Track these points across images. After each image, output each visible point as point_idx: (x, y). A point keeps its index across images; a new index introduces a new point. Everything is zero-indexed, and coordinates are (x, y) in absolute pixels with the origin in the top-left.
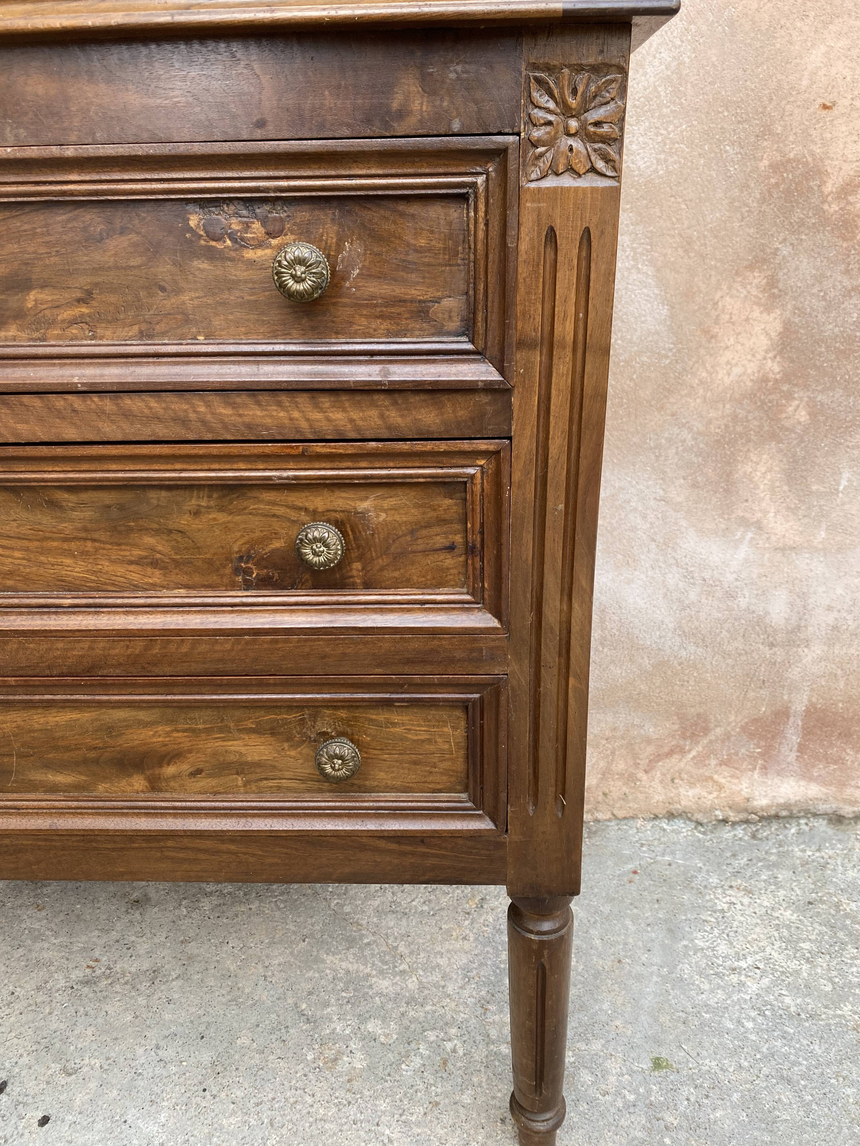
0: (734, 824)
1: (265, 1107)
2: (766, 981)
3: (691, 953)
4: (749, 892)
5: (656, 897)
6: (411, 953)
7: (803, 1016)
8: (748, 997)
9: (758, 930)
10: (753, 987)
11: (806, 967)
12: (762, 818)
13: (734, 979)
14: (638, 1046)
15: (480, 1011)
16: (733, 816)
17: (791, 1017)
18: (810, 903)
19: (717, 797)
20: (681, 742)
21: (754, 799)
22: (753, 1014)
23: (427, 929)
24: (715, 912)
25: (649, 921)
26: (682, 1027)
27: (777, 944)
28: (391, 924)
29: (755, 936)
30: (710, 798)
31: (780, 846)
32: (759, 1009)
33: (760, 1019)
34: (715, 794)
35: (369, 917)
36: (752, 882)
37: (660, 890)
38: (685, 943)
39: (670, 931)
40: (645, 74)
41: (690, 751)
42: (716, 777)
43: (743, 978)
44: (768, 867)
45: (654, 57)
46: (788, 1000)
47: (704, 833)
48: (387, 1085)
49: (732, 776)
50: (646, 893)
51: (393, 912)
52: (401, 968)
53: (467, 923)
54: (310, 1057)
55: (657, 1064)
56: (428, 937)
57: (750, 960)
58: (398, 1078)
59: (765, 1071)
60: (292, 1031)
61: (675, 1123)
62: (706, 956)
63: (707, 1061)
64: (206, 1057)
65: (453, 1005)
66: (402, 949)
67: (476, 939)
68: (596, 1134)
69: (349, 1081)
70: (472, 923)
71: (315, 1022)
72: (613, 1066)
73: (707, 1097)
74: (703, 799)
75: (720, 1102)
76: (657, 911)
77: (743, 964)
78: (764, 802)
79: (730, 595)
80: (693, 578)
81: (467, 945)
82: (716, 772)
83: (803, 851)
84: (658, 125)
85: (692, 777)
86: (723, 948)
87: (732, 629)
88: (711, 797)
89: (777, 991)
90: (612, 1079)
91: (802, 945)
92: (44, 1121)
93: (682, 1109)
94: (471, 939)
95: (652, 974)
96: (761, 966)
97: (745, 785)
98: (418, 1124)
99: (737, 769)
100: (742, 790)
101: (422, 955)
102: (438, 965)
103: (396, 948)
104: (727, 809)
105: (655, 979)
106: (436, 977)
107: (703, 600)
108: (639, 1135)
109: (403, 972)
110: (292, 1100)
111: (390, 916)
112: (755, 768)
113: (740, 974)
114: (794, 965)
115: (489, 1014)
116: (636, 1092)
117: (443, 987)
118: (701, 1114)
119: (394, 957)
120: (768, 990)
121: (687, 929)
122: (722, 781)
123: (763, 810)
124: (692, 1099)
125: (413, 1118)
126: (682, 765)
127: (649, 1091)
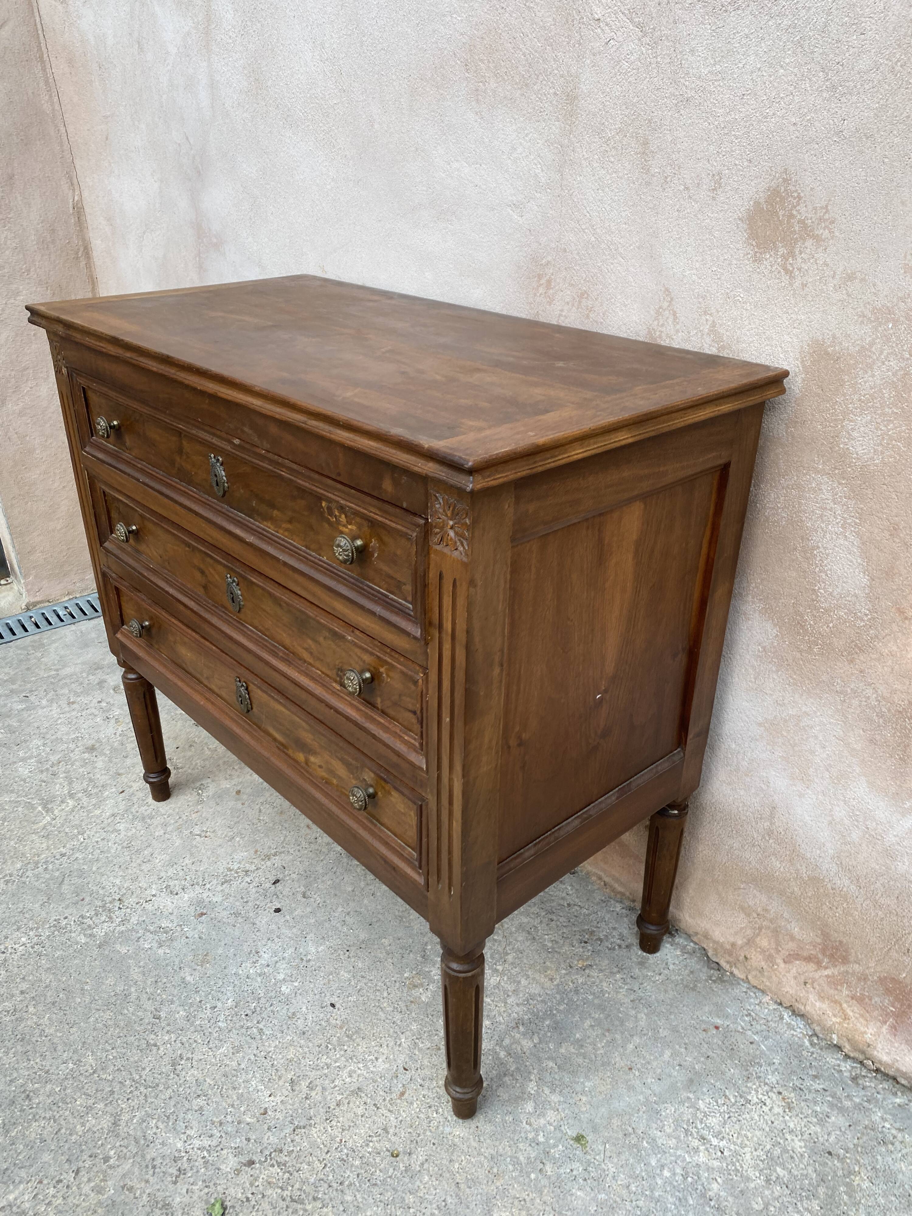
0: (847, 1057)
1: (365, 981)
2: (716, 1164)
3: (686, 1105)
4: (789, 1107)
5: (710, 1053)
6: (512, 963)
7: (712, 1203)
8: (688, 1159)
9: (758, 1133)
10: (702, 1158)
11: (761, 1182)
12: (877, 1071)
13: (696, 1143)
14: (579, 1120)
15: (513, 1025)
16: (847, 1048)
17: (703, 1195)
18: (830, 1153)
19: (840, 1023)
20: (820, 956)
21: (875, 1048)
22: (679, 1171)
23: (536, 957)
24: (741, 1097)
25: (683, 1063)
26: (621, 1135)
27: (760, 1153)
28: (520, 938)
29: (749, 1135)
30: (832, 1020)
31: (868, 1101)
32: (687, 1173)
33: (679, 1178)
34: (838, 1020)
35: (512, 925)
36: (803, 1104)
37: (719, 1052)
38: (691, 1096)
39: (691, 1081)
40: (873, 376)
41: (826, 968)
42: (845, 1005)
43: (702, 1148)
44: (831, 1105)
45: (883, 363)
46: (715, 1186)
47: (812, 1044)
48: (427, 1019)
49: (862, 1016)
50: (706, 1046)
51: (529, 933)
52: (498, 967)
53: (563, 972)
54: (406, 975)
55: (579, 1139)
56: (532, 962)
57: (722, 1144)
58: (435, 1020)
59: (641, 1203)
60: (411, 955)
61: (549, 1173)
62: (695, 1115)
63: (610, 1165)
64: (363, 936)
65: (503, 1009)
66: (510, 958)
67: (558, 985)
68: (499, 1137)
69: (412, 1002)
70: (567, 974)
71: (426, 959)
72: (551, 1115)
73: (585, 1180)
74: (826, 1016)
75: (588, 1189)
76: (699, 1062)
77: (715, 1141)
78: (885, 1058)
79: (889, 854)
80: (857, 821)
81: (548, 984)
82: (846, 1002)
83: (884, 1119)
84: (879, 421)
85: (823, 991)
86: (714, 1121)
87: (887, 886)
88: (834, 1019)
89: (716, 1175)
90: (542, 1121)
91: (779, 1169)
92: (278, 910)
93: (562, 1171)
94: (555, 983)
95: (642, 1093)
96: (726, 1153)
97: (870, 1031)
98: (420, 1050)
99: (867, 1012)
100: (865, 1033)
101: (517, 969)
102: (519, 982)
103: (507, 954)
104: (845, 1039)
105: (641, 1097)
106: (510, 987)
107: (864, 845)
108: (522, 1158)
109: (496, 970)
110: (378, 988)
111: (524, 934)
112: (885, 1022)
113: (704, 1144)
114: (752, 1173)
115: (516, 1030)
116: (547, 1139)
117: (508, 996)
118: (569, 1184)
119: (501, 958)
120: (709, 1169)
121: (705, 1090)
122: (851, 1014)
123: (881, 1064)
124: (575, 1173)
125: (421, 1045)
126: (817, 975)
127: (555, 1146)
